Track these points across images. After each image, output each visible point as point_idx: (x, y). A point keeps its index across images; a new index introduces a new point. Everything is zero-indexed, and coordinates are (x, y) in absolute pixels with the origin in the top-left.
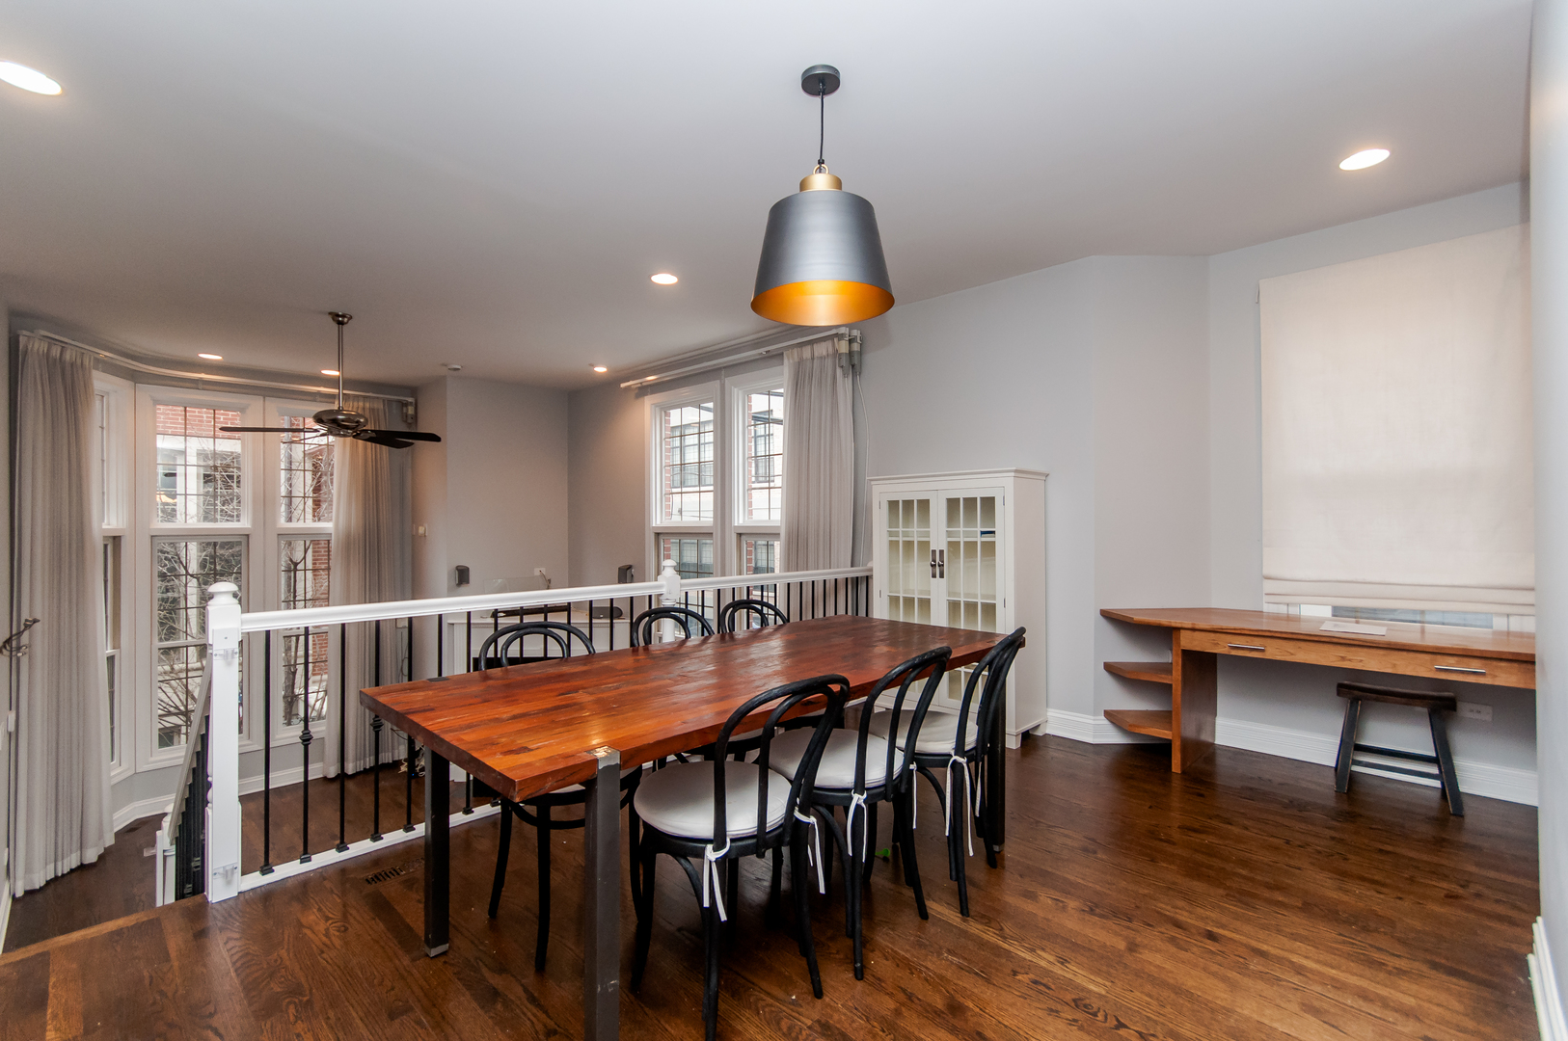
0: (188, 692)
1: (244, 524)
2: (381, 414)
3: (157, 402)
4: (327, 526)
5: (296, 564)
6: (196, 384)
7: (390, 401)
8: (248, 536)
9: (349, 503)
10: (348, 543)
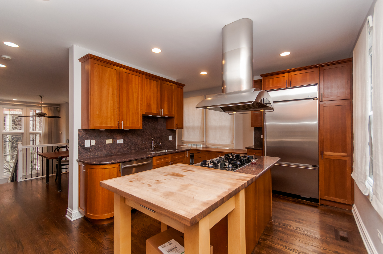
0: (10, 166)
1: (22, 131)
2: (52, 109)
3: (3, 108)
4: (41, 132)
5: (34, 139)
6: (12, 105)
7: (55, 107)
8: (23, 134)
9: (45, 126)
10: (45, 135)
